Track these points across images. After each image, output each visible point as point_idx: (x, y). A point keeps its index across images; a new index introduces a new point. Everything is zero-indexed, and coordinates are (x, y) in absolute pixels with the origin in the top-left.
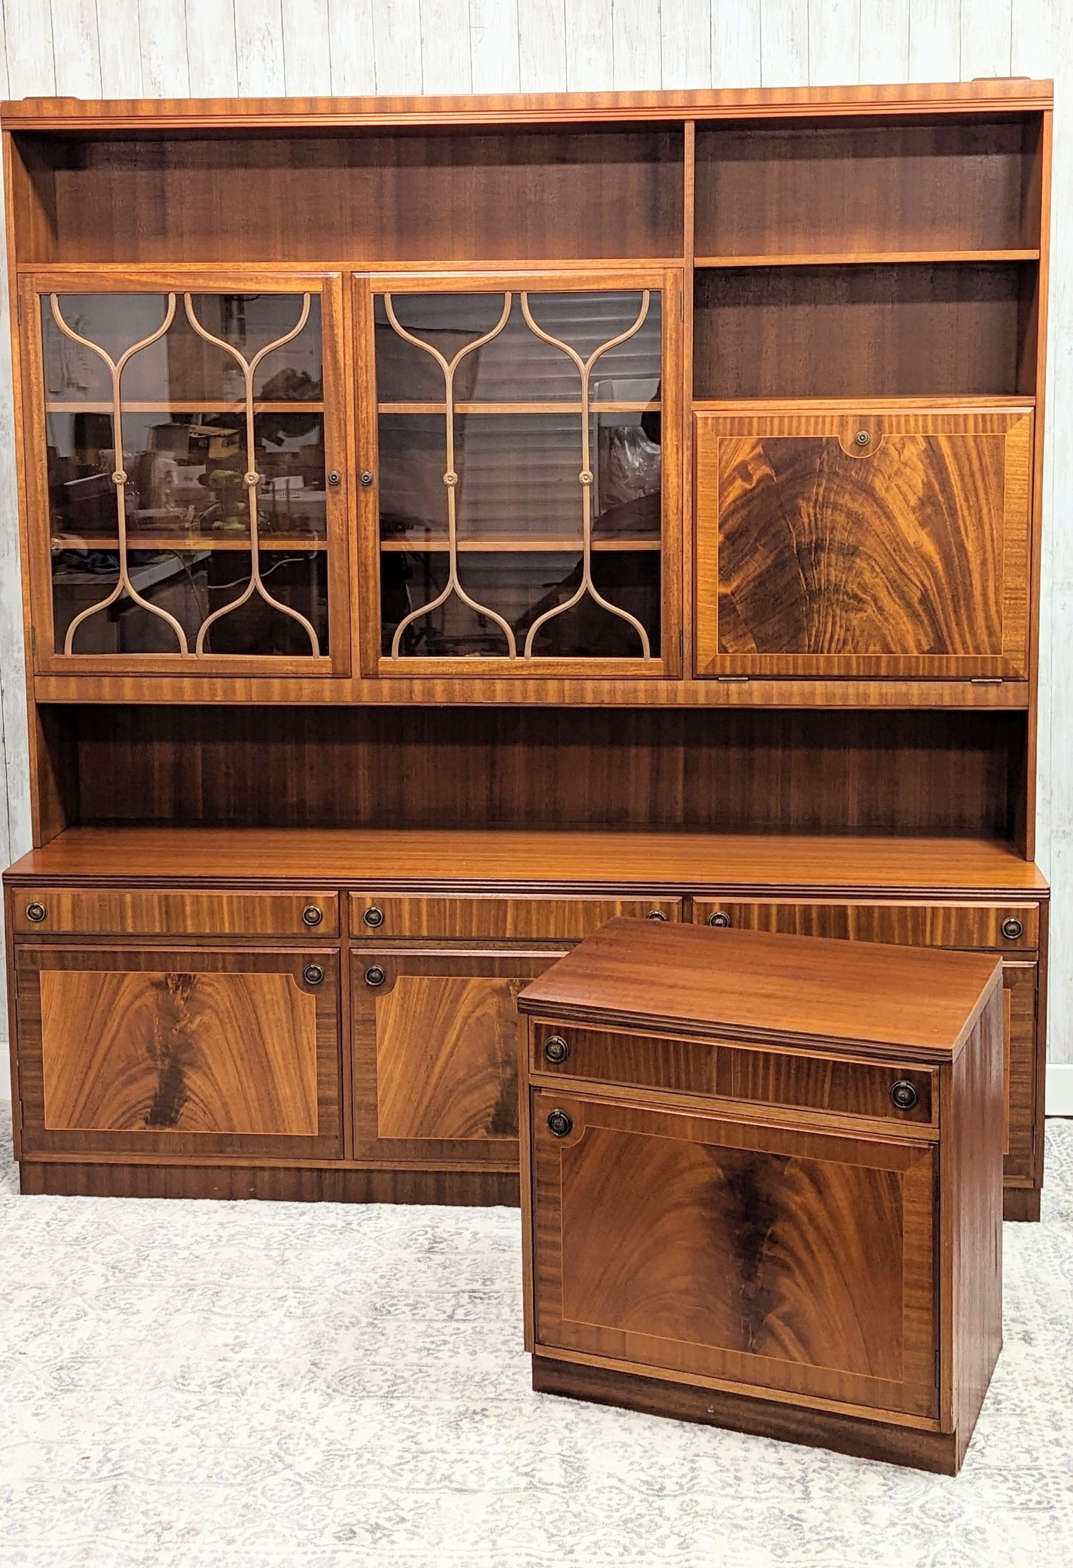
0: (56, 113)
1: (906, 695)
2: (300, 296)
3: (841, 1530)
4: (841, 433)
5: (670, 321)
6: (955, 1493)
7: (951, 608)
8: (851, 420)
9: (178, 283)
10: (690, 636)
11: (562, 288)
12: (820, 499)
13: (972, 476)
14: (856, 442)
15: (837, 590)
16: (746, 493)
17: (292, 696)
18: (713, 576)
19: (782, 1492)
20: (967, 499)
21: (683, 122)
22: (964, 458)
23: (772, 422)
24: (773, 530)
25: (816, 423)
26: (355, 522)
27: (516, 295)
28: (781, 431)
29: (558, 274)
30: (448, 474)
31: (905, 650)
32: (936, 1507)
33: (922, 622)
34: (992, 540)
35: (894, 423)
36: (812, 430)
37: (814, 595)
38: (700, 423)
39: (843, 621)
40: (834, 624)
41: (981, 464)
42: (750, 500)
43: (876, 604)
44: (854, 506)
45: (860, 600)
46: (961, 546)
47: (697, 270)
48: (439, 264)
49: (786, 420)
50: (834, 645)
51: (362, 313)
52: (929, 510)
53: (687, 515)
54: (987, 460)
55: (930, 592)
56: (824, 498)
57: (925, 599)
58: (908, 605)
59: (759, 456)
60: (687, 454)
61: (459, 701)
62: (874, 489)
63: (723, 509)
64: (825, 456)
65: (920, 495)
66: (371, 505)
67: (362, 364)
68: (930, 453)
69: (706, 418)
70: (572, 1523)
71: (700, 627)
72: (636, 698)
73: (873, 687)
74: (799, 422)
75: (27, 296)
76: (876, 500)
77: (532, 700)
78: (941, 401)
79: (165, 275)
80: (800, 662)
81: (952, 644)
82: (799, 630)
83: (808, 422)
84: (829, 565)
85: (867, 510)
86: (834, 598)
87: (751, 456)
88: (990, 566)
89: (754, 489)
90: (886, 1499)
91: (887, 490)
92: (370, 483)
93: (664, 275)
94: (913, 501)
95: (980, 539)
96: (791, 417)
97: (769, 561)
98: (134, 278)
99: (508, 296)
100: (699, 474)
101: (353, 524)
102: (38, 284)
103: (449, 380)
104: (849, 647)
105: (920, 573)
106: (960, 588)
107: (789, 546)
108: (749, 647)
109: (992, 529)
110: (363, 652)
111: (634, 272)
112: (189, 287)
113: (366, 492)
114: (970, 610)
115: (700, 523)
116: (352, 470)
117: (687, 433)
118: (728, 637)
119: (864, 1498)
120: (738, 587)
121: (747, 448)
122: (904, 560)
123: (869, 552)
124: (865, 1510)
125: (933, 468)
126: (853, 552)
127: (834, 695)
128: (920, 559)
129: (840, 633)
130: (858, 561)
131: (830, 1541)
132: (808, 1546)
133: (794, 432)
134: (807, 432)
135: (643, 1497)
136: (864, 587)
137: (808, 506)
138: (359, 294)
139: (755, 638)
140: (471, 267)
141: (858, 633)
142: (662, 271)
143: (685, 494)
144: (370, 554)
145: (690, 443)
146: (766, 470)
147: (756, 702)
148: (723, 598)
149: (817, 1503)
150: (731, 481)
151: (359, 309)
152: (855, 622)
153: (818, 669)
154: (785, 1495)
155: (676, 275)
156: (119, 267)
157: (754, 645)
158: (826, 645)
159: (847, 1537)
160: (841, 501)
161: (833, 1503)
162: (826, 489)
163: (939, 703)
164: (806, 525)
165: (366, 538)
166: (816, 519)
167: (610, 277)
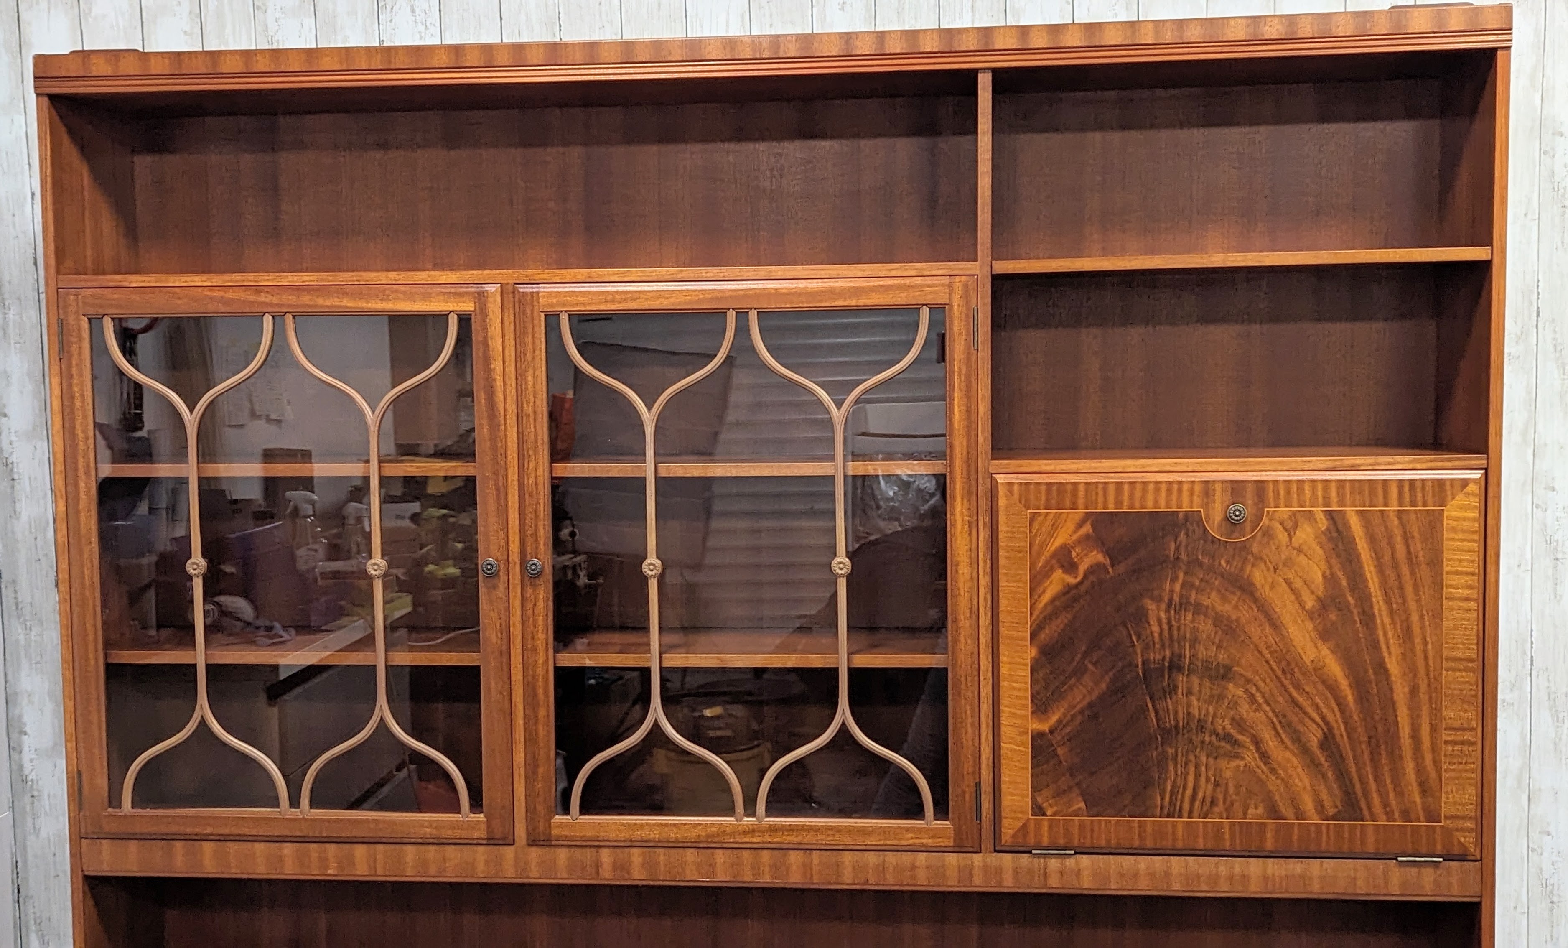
0: (109, 71)
1: (1302, 877)
2: (441, 318)
4: (1206, 506)
5: (957, 349)
7: (1366, 757)
8: (1218, 487)
9: (275, 300)
10: (990, 789)
11: (805, 305)
12: (1176, 598)
13: (1396, 566)
14: (1227, 519)
15: (1201, 728)
16: (1068, 589)
17: (433, 870)
18: (1024, 706)
20: (1388, 602)
21: (974, 73)
22: (1384, 543)
23: (1105, 490)
24: (1108, 642)
25: (1169, 491)
26: (519, 627)
27: (742, 315)
28: (1119, 503)
29: (801, 284)
30: (648, 561)
31: (1300, 814)
33: (1324, 776)
34: (1426, 658)
35: (1282, 492)
36: (1162, 502)
37: (1169, 734)
38: (1002, 491)
39: (1211, 773)
40: (1197, 775)
41: (1409, 553)
42: (1075, 600)
43: (1258, 749)
44: (1225, 608)
45: (1236, 743)
46: (1381, 668)
47: (997, 279)
48: (635, 273)
49: (1126, 487)
50: (1197, 804)
51: (529, 340)
52: (1333, 617)
53: (985, 620)
54: (1417, 546)
55: (1336, 732)
56: (1181, 597)
57: (1328, 741)
58: (1305, 751)
59: (1087, 537)
60: (984, 535)
61: (663, 879)
62: (1252, 584)
63: (1036, 613)
64: (1182, 536)
65: (1320, 593)
66: (541, 604)
67: (529, 410)
68: (1335, 535)
69: (1011, 484)
71: (1004, 778)
72: (914, 877)
73: (1254, 866)
74: (1145, 491)
75: (71, 320)
76: (1256, 601)
77: (766, 879)
78: (1349, 461)
79: (258, 289)
80: (1149, 829)
81: (1369, 808)
82: (1147, 785)
83: (1157, 490)
84: (1189, 693)
85: (1245, 613)
86: (1197, 740)
87: (1075, 537)
88: (1424, 697)
89: (1081, 583)
91: (1272, 587)
92: (540, 574)
93: (950, 286)
94: (1310, 603)
95: (1407, 657)
96: (1133, 484)
97: (1104, 686)
98: (217, 294)
99: (731, 316)
100: (1002, 561)
101: (516, 631)
102: (84, 303)
103: (650, 431)
104: (1219, 808)
105: (1321, 705)
106: (1380, 728)
107: (1132, 665)
108: (1075, 807)
109: (1425, 643)
110: (530, 810)
111: (907, 281)
112: (289, 306)
113: (534, 586)
114: (1395, 757)
115: (1003, 631)
116: (515, 557)
117: (984, 505)
118: (1046, 793)
120: (1060, 721)
121: (1071, 526)
122: (1298, 687)
123: (1249, 675)
125: (1338, 556)
126: (1224, 674)
127: (1199, 876)
128: (1321, 687)
129: (1206, 789)
130: (1231, 686)
133: (1137, 504)
134: (1156, 504)
136: (1239, 723)
137: (1158, 609)
138: (524, 313)
139: (1085, 795)
140: (679, 276)
141: (1231, 790)
142: (947, 280)
143: (982, 590)
144: (540, 671)
145: (987, 519)
146: (1097, 557)
147: (1086, 886)
148: (1037, 738)
150: (1047, 572)
151: (525, 333)
152: (1228, 774)
153: (1175, 839)
155: (966, 286)
156: (197, 280)
157: (1082, 805)
158: (1186, 806)
160: (1207, 602)
162: (1183, 586)
163: (1350, 891)
164: (1156, 635)
165: (535, 649)
166: (1170, 626)
167: (873, 289)
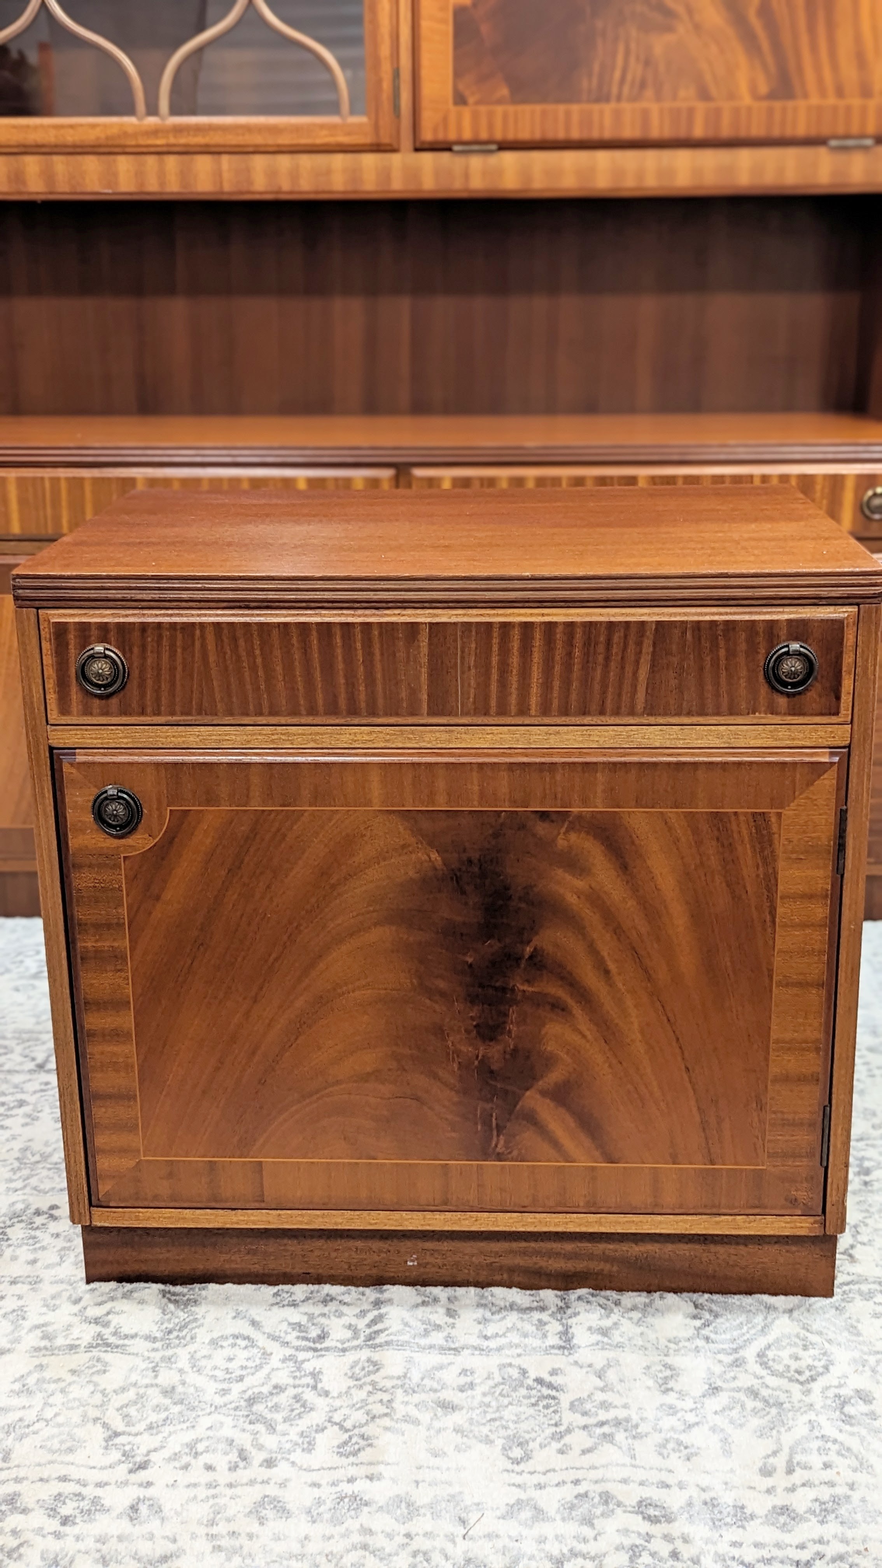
1: (730, 169)
3: (626, 1406)
6: (815, 1327)
7: (803, 22)
19: (526, 1336)
31: (732, 96)
32: (785, 1354)
39: (641, 50)
40: (627, 55)
43: (693, 20)
45: (671, 13)
50: (626, 89)
58: (740, 19)
70: (157, 1408)
71: (424, 63)
72: (330, 183)
73: (682, 159)
77: (173, 188)
80: (575, 117)
81: (803, 87)
82: (575, 65)
90: (700, 1343)
104: (649, 92)
108: (499, 94)
118: (468, 78)
119: (663, 1342)
124: (667, 1366)
127: (625, 172)
129: (636, 70)
131: (606, 1429)
132: (567, 1439)
135: (288, 1352)
139: (509, 80)
141: (662, 68)
147: (509, 188)
149: (584, 1355)
152: (659, 51)
153: (601, 130)
154: (529, 1341)
157: (506, 92)
158: (615, 90)
159: (635, 1418)
161: (611, 1354)
